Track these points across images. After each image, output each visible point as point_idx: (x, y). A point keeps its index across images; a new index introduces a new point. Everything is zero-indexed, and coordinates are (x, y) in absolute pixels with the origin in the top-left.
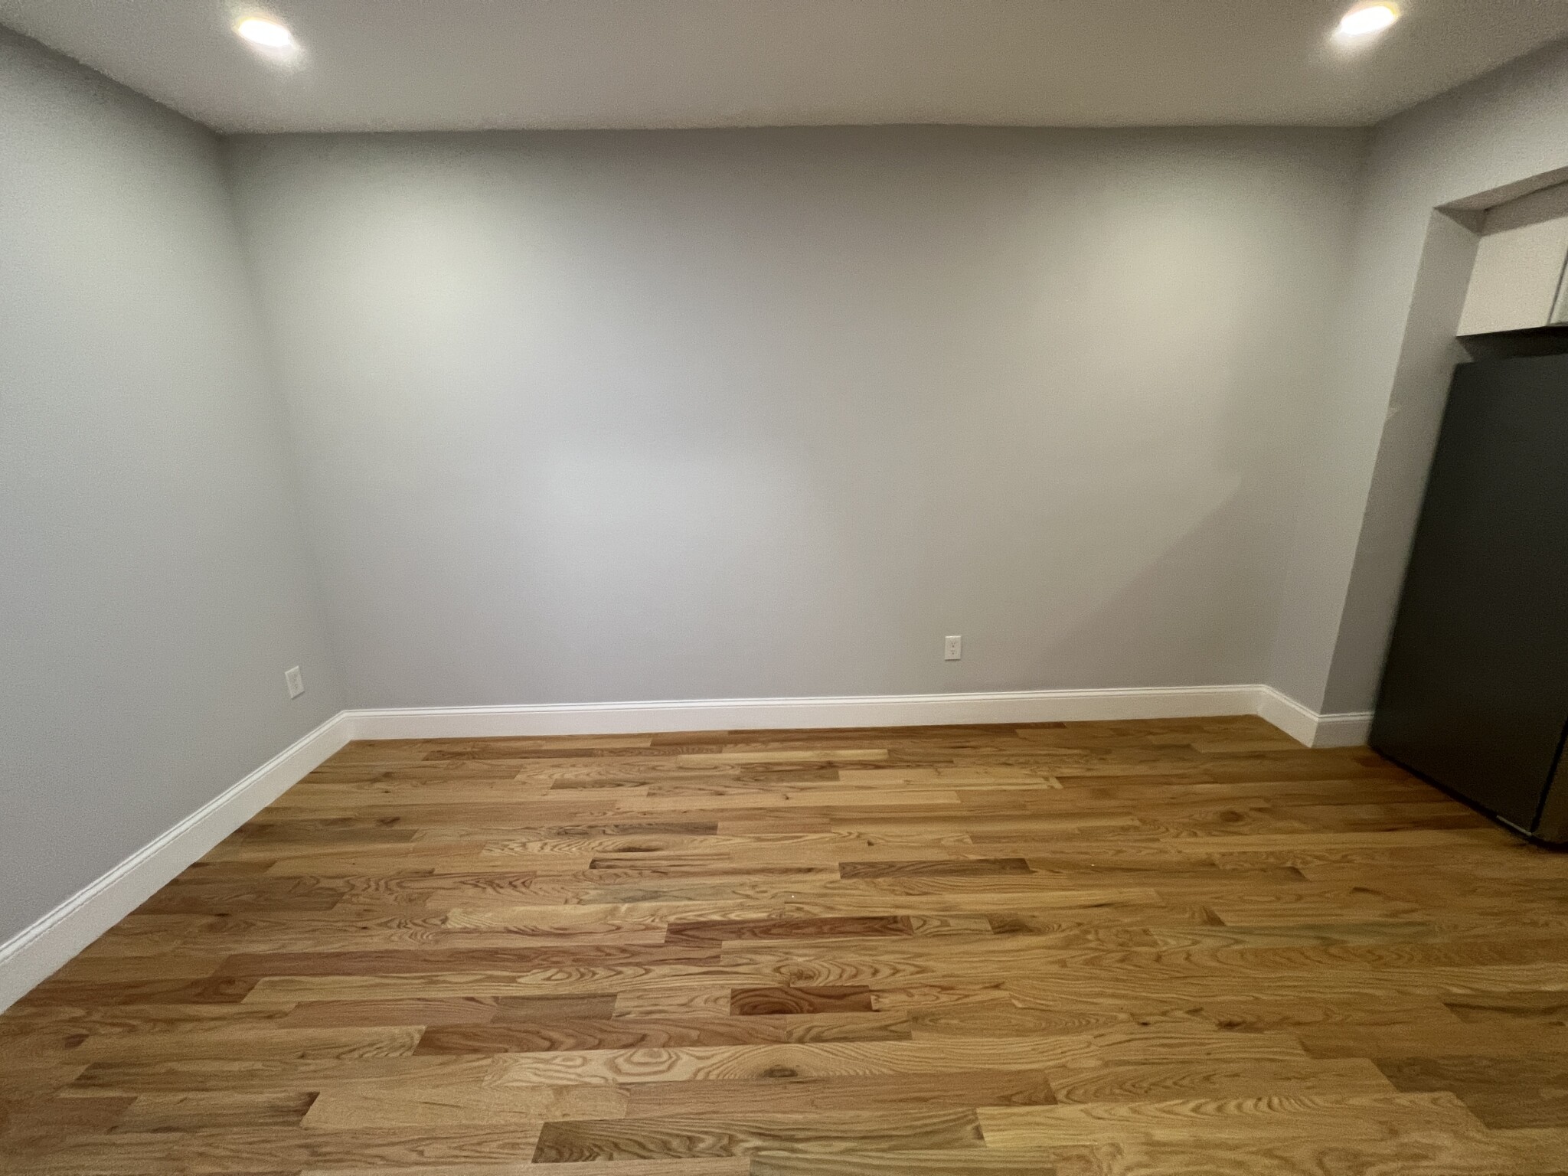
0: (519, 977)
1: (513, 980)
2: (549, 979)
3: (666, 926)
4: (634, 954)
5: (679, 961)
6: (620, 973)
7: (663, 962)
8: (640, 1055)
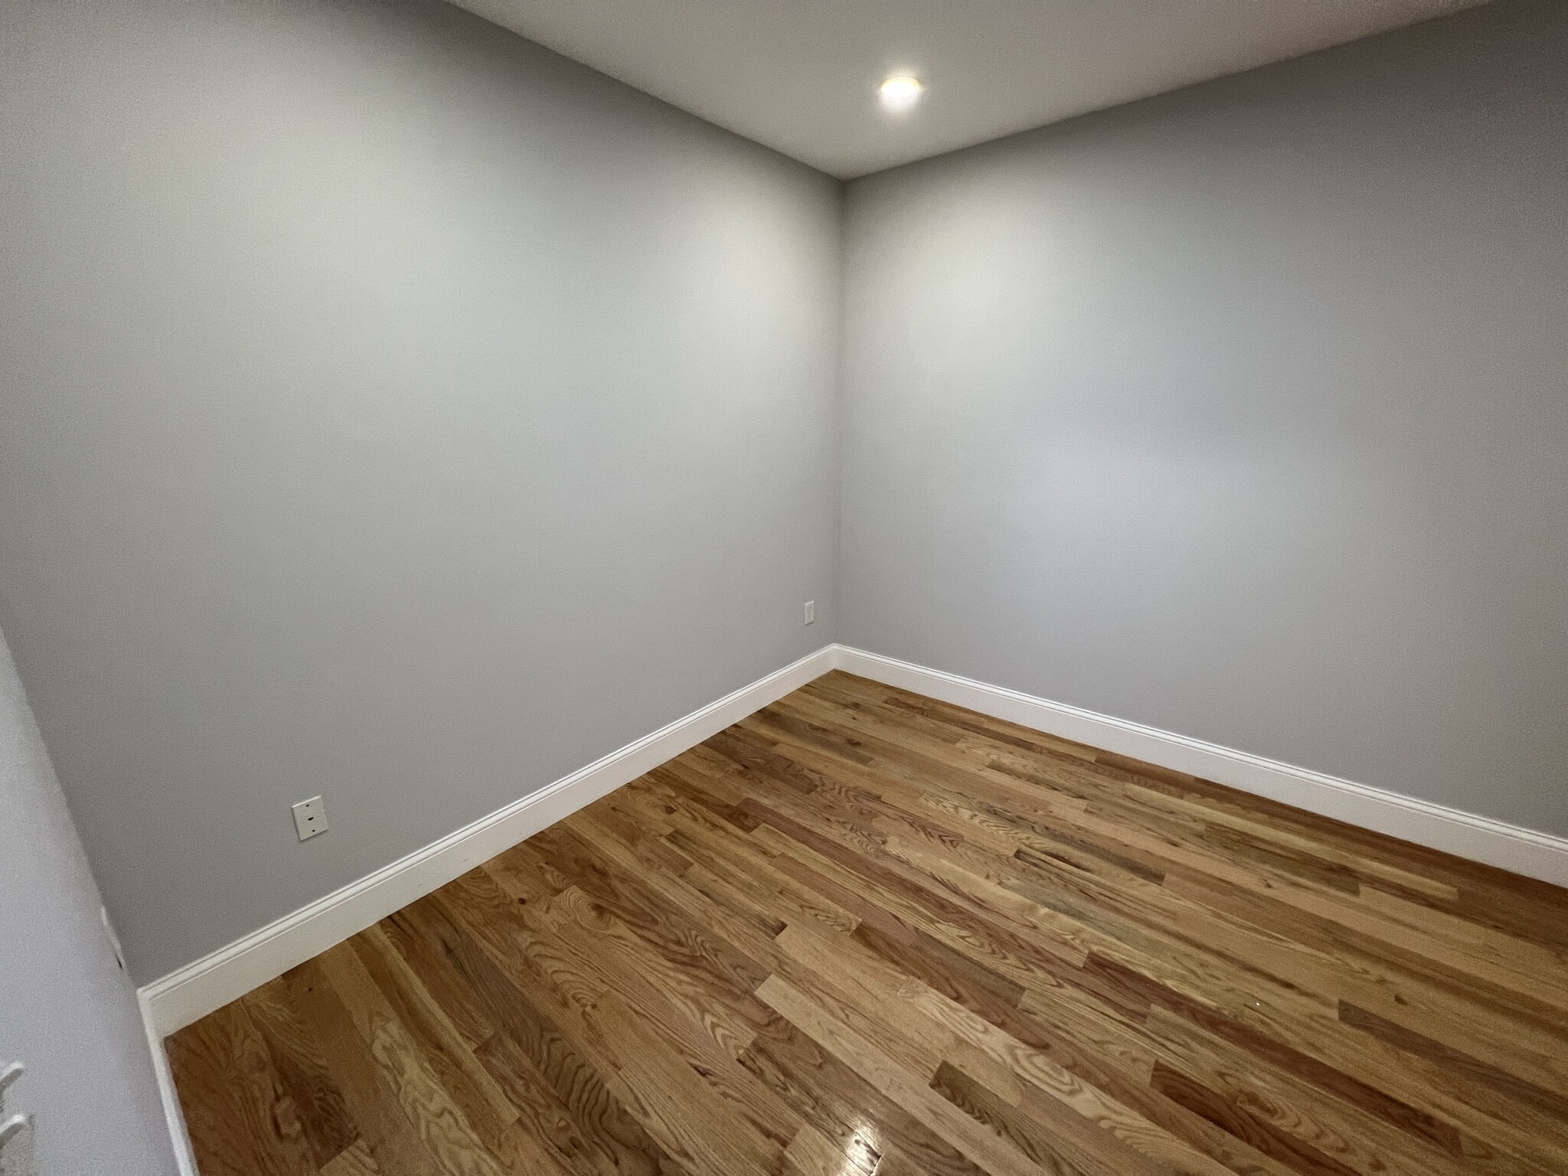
0: (939, 922)
1: (932, 921)
2: (963, 938)
3: (1087, 952)
4: (1048, 961)
5: (1096, 995)
6: (1031, 971)
7: (1078, 986)
8: (1040, 1060)
